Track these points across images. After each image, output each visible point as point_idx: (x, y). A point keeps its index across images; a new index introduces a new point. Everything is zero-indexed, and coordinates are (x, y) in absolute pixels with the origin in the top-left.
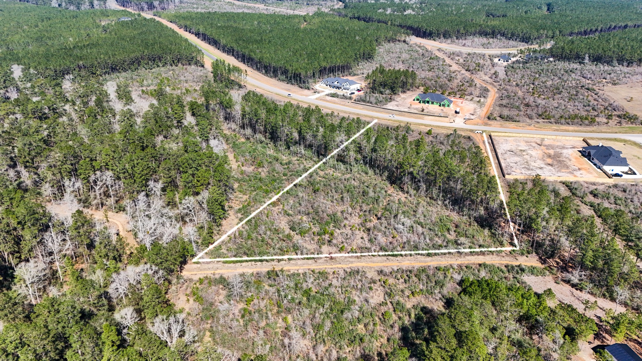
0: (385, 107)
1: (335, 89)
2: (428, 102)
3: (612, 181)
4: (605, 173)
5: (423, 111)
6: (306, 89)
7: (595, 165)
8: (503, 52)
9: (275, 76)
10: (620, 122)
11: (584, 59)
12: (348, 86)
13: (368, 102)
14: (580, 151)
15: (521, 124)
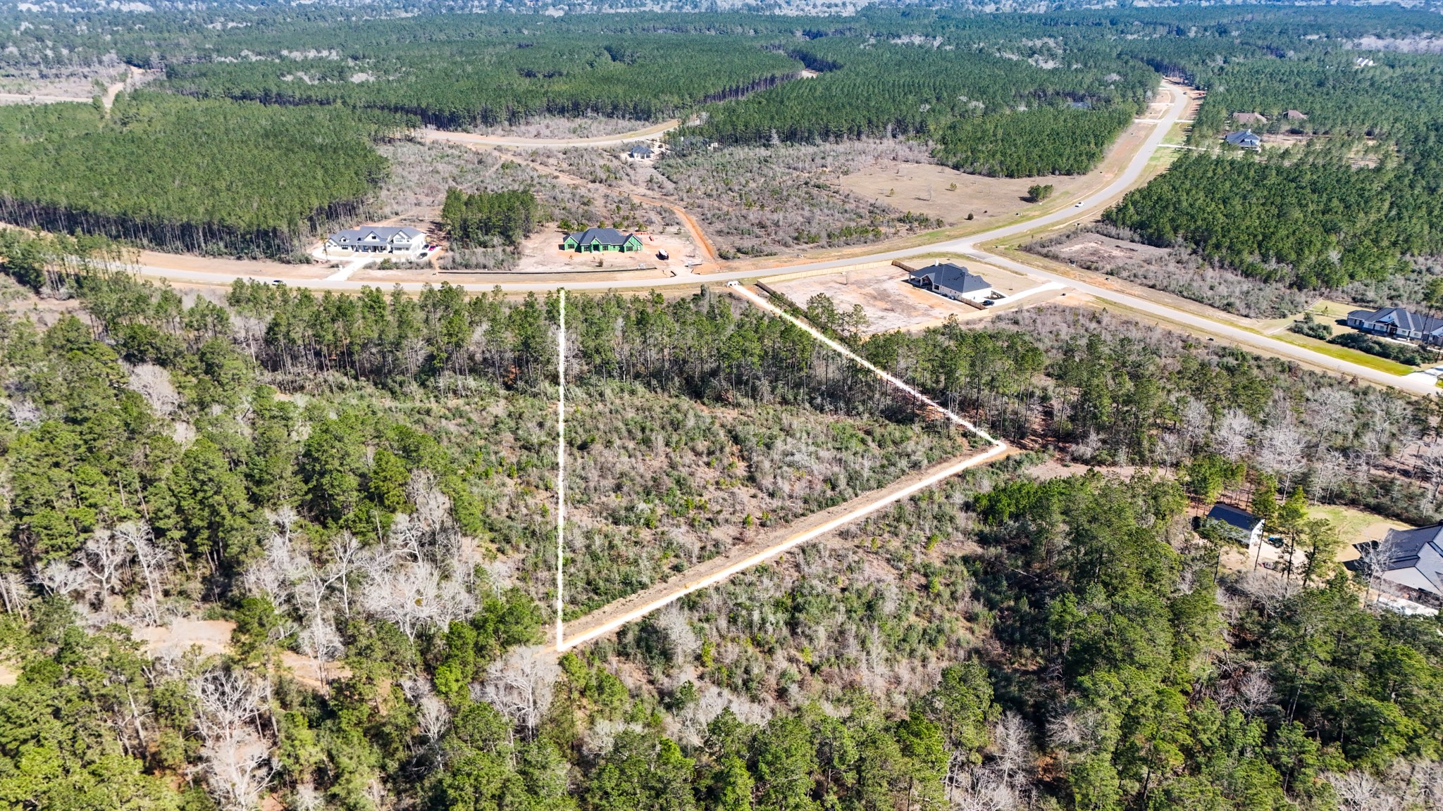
0: (517, 270)
1: (370, 253)
2: (596, 248)
3: (987, 313)
4: (969, 303)
5: (601, 264)
6: (301, 262)
7: (945, 295)
8: (626, 141)
9: (189, 248)
10: (911, 229)
11: (769, 138)
12: (404, 242)
13: (477, 266)
14: (906, 281)
15: (784, 258)
